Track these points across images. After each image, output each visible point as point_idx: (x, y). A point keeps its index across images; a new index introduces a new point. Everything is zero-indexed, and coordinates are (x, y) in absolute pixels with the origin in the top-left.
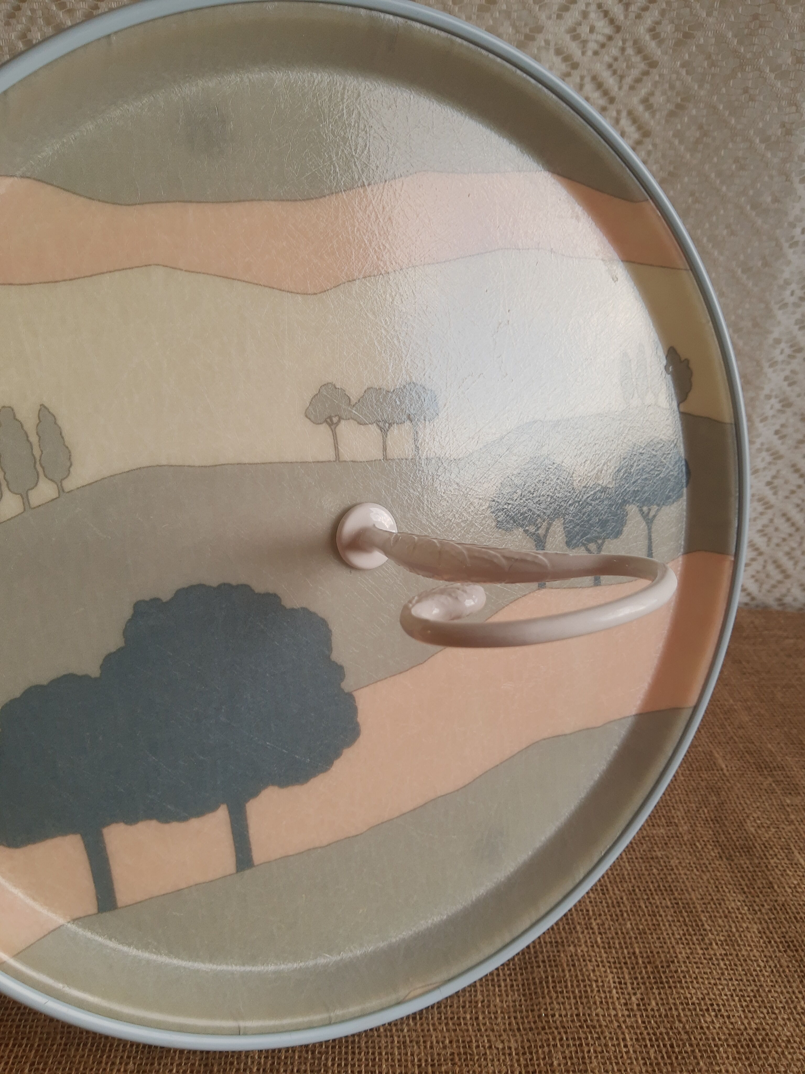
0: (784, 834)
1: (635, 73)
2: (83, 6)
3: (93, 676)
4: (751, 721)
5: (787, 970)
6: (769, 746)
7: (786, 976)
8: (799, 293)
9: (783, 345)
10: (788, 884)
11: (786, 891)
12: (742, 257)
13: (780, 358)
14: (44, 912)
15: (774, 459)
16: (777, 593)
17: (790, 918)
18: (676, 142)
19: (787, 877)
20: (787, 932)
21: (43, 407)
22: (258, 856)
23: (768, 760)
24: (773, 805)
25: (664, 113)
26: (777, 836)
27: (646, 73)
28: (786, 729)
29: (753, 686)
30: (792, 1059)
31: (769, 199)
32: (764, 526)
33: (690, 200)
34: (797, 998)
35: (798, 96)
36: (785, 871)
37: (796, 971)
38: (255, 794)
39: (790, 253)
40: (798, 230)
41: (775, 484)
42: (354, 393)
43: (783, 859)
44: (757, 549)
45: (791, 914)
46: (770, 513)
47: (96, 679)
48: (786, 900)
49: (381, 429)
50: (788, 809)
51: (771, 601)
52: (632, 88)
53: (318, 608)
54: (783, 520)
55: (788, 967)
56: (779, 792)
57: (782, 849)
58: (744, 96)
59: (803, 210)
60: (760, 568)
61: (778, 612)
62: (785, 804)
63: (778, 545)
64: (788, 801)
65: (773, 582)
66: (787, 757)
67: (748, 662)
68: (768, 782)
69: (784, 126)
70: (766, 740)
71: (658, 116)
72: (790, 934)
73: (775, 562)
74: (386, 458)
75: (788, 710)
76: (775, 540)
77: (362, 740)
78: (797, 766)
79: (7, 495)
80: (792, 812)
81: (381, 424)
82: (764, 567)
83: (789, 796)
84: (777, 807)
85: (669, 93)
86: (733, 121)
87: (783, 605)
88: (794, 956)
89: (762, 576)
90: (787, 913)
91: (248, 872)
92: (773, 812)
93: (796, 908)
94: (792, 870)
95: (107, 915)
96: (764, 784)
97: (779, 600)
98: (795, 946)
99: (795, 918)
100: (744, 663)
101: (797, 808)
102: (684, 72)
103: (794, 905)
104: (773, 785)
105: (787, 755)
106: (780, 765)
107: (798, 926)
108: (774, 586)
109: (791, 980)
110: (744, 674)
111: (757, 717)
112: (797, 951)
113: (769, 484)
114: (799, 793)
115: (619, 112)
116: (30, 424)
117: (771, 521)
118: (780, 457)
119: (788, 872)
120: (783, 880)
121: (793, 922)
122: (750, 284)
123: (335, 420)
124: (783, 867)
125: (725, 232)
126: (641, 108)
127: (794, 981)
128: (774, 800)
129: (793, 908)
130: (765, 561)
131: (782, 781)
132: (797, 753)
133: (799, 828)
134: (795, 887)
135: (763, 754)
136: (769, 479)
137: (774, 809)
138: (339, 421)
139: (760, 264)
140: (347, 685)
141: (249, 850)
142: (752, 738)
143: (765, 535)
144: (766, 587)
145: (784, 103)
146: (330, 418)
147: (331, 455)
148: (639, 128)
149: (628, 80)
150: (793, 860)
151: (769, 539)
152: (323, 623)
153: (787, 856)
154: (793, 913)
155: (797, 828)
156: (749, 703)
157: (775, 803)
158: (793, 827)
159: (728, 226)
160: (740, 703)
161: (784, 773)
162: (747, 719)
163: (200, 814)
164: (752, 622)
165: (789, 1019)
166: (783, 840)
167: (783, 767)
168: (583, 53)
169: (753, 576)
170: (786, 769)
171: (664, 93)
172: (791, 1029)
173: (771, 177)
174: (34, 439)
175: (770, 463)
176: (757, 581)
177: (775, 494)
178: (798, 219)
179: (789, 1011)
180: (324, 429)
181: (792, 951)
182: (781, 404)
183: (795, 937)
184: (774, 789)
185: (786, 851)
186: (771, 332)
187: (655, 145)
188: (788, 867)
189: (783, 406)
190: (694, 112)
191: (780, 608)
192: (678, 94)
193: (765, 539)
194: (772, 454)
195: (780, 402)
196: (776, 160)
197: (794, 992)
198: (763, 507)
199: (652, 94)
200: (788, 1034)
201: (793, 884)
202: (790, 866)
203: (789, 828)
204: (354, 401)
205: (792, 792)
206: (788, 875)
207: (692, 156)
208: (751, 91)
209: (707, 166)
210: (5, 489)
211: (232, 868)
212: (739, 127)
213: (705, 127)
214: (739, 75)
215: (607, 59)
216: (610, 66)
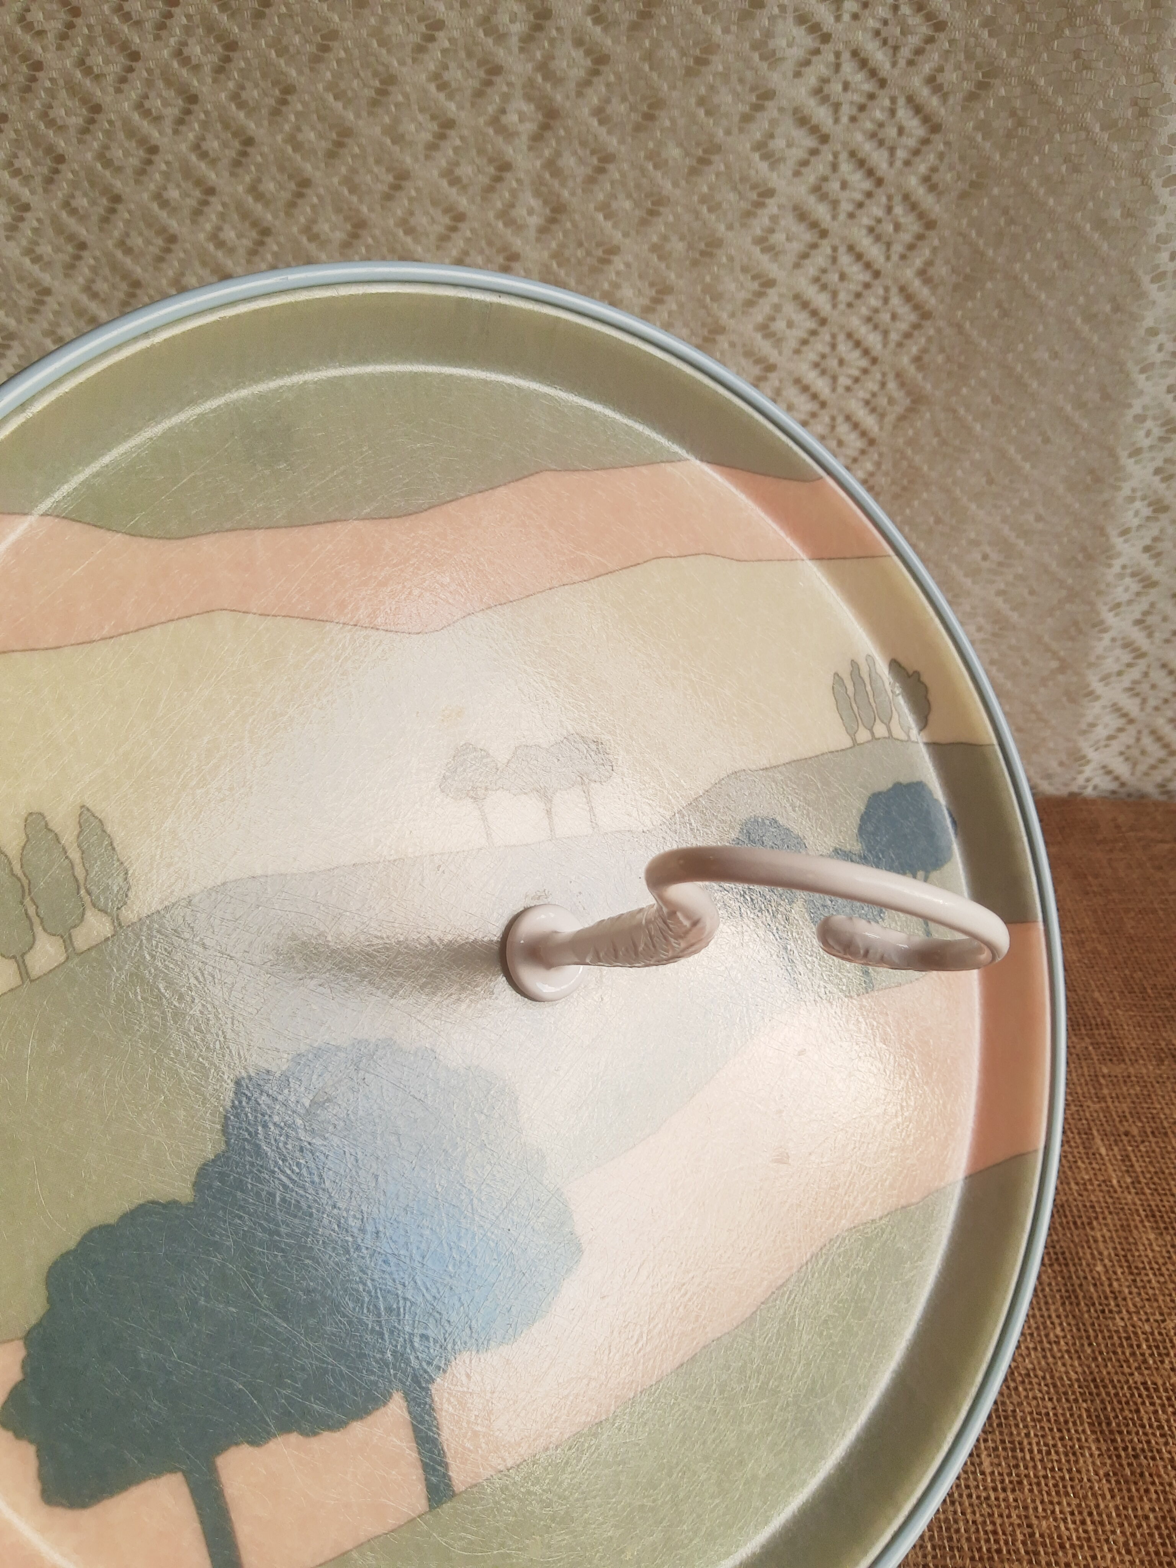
0: (1088, 1115)
1: (914, 41)
2: (153, 15)
3: (184, 1200)
4: (1079, 961)
5: (1047, 1289)
6: (1096, 994)
7: (1045, 1296)
8: (1170, 346)
9: (1149, 424)
10: (1075, 1179)
11: (1070, 1189)
12: (1081, 300)
13: (1147, 443)
15: (1144, 587)
16: (1157, 777)
17: (1068, 1223)
18: (979, 138)
19: (1076, 1171)
20: (1058, 1241)
21: (84, 809)
22: (460, 1476)
23: (1090, 1014)
24: (1083, 1075)
25: (960, 96)
26: (1076, 1116)
27: (930, 40)
28: (1127, 972)
29: (1095, 911)
30: (1027, 1397)
31: (1117, 213)
32: (1135, 682)
33: (1002, 221)
34: (1052, 1323)
35: (1156, 56)
36: (1076, 1162)
37: (1059, 1291)
38: (442, 1367)
39: (1152, 290)
40: (1165, 256)
41: (1148, 623)
43: (1077, 1147)
44: (1125, 715)
45: (1070, 1218)
46: (1142, 664)
47: (188, 1206)
48: (1067, 1201)
50: (1102, 1081)
51: (1149, 787)
52: (911, 63)
54: (1163, 673)
55: (1050, 1284)
56: (1095, 1058)
57: (1079, 1133)
58: (1074, 63)
59: (1168, 225)
60: (1131, 741)
61: (1156, 804)
62: (1099, 1074)
63: (1157, 709)
64: (1105, 1071)
65: (1152, 761)
66: (1118, 1011)
67: (1096, 876)
68: (1083, 1045)
69: (1136, 104)
70: (1094, 987)
71: (951, 101)
72: (1063, 1244)
73: (1153, 732)
75: (1138, 944)
76: (1152, 702)
78: (1130, 1022)
79: (42, 938)
80: (1107, 1085)
82: (1138, 740)
83: (1109, 1063)
84: (1088, 1078)
85: (965, 67)
86: (1060, 102)
87: (1167, 792)
88: (1061, 1271)
89: (1135, 752)
90: (1066, 1216)
91: (447, 1507)
92: (1081, 1085)
93: (1079, 1211)
94: (1087, 1161)
96: (1078, 1046)
97: (1161, 785)
98: (1065, 1259)
99: (1075, 1223)
100: (1090, 878)
101: (1115, 1080)
102: (985, 34)
103: (1077, 1206)
104: (1090, 1048)
105: (1119, 1007)
106: (1105, 1022)
107: (1076, 1232)
108: (1153, 767)
109: (1050, 1301)
110: (1087, 893)
111: (1091, 955)
112: (1067, 1265)
113: (1138, 622)
114: (1124, 1060)
115: (893, 100)
116: (67, 833)
117: (1146, 674)
118: (1154, 584)
119: (1080, 1163)
120: (1069, 1173)
121: (1070, 1229)
122: (1095, 339)
124: (1074, 1157)
125: (1055, 265)
126: (925, 92)
127: (1054, 1303)
128: (1085, 1069)
129: (1074, 1210)
130: (1139, 732)
131: (1104, 1043)
132: (1135, 1005)
133: (1112, 1107)
134: (1085, 1184)
135: (1085, 1005)
136: (1138, 615)
137: (1082, 1081)
139: (1108, 308)
141: (443, 1467)
142: (1075, 984)
143: (1137, 695)
144: (1142, 768)
145: (1135, 69)
148: (926, 120)
149: (905, 53)
150: (1090, 1148)
151: (1144, 701)
153: (1083, 1143)
154: (1073, 1216)
155: (1108, 1107)
156: (1083, 935)
157: (1086, 1073)
158: (1103, 1105)
159: (1059, 256)
160: (1071, 935)
161: (1109, 1032)
162: (1075, 958)
163: (360, 1415)
164: (1114, 819)
165: (1035, 1349)
166: (1084, 1122)
167: (1109, 1025)
168: (838, 18)
169: (1121, 753)
170: (1113, 1027)
171: (958, 67)
172: (1035, 1362)
173: (1118, 179)
174: (75, 854)
175: (1138, 594)
176: (1127, 759)
177: (1150, 635)
178: (1163, 239)
179: (1038, 1339)
181: (1060, 1265)
182: (1151, 508)
183: (1069, 1247)
184: (1090, 1054)
185: (1084, 1136)
186: (1130, 406)
187: (947, 144)
188: (1081, 1158)
189: (1155, 511)
190: (1002, 92)
191: (1163, 798)
192: (978, 67)
193: (1137, 701)
194: (1142, 581)
195: (1150, 505)
196: (1124, 156)
197: (1050, 1317)
198: (1133, 655)
199: (941, 69)
200: (1030, 1366)
201: (1083, 1179)
202: (1084, 1156)
203: (1097, 1106)
205: (1115, 1059)
206: (1078, 1168)
207: (1003, 156)
208: (1084, 56)
209: (1025, 170)
210: (38, 929)
211: (422, 1504)
212: (1070, 109)
213: (1020, 113)
214: (1067, 32)
215: (872, 23)
216: (877, 33)
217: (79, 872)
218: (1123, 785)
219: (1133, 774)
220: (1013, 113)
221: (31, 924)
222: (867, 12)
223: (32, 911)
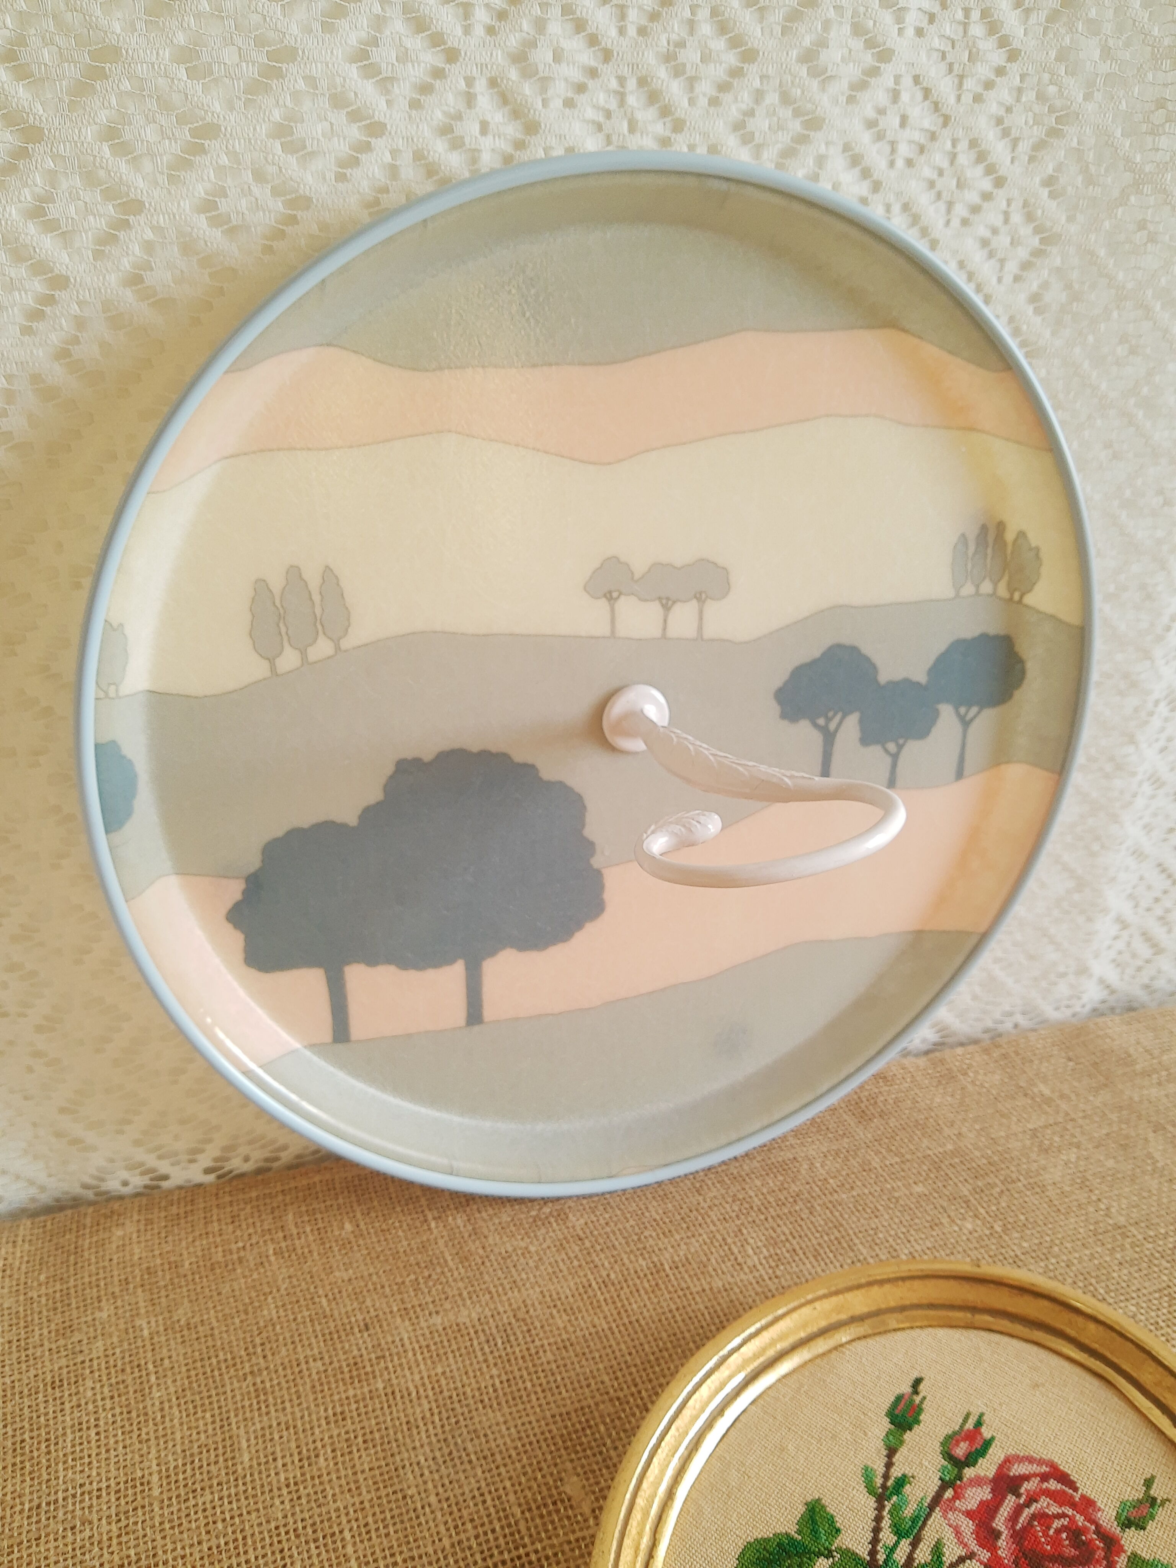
3: (351, 824)
14: (285, 1036)
16: (1144, 978)
21: (327, 568)
22: (488, 1013)
38: (493, 953)
42: (639, 566)
47: (353, 828)
49: (663, 605)
53: (575, 782)
58: (1139, 234)
63: (1148, 910)
65: (1139, 963)
73: (1143, 934)
74: (664, 636)
76: (1145, 904)
77: (606, 916)
79: (288, 650)
81: (664, 601)
82: (1129, 944)
86: (1121, 276)
89: (1126, 957)
91: (476, 1028)
95: (340, 1047)
97: (1147, 986)
108: (1140, 969)
116: (314, 583)
117: (1143, 877)
123: (615, 595)
130: (1131, 936)
138: (619, 597)
140: (596, 862)
141: (480, 1006)
144: (1130, 971)
146: (610, 592)
147: (607, 631)
151: (1138, 904)
152: (580, 798)
163: (437, 965)
174: (316, 598)
180: (603, 603)
190: (1059, 261)
192: (1036, 231)
204: (637, 576)
207: (1054, 334)
208: (1151, 227)
209: (1077, 350)
210: (286, 644)
211: (462, 1022)
212: (1130, 286)
213: (1076, 286)
214: (1133, 199)
215: (928, 173)
216: (932, 184)
217: (318, 611)
218: (1113, 992)
219: (1122, 980)
220: (1068, 286)
221: (282, 639)
222: (923, 158)
223: (283, 630)
